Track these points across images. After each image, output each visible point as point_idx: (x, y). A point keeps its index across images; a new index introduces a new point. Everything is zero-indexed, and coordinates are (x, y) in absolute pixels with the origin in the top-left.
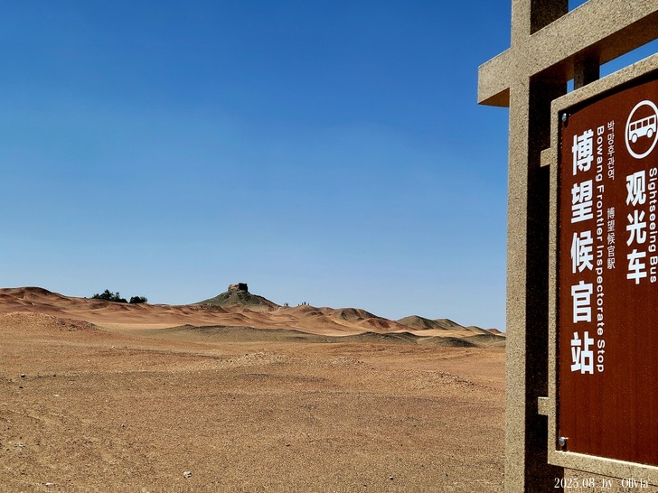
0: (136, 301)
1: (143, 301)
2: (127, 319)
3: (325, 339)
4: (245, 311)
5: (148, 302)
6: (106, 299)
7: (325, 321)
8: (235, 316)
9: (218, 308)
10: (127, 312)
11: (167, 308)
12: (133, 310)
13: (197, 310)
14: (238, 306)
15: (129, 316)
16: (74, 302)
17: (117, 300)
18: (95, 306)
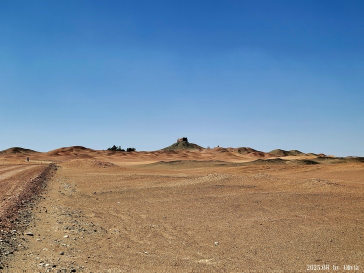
0: (130, 150)
1: (133, 150)
2: (128, 160)
3: (236, 165)
4: (187, 152)
5: (136, 151)
6: (114, 150)
7: (230, 155)
8: (183, 155)
9: (173, 151)
10: (126, 156)
11: (146, 153)
12: (129, 155)
13: (162, 153)
14: (183, 150)
15: (128, 158)
16: (99, 153)
17: (120, 150)
18: (109, 154)
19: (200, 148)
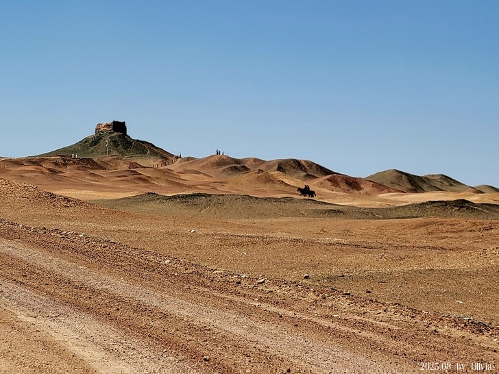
9: (89, 161)
19: (164, 156)
